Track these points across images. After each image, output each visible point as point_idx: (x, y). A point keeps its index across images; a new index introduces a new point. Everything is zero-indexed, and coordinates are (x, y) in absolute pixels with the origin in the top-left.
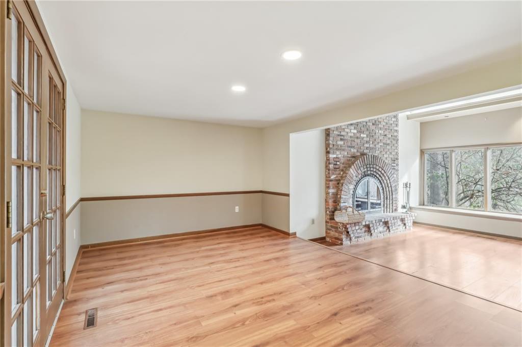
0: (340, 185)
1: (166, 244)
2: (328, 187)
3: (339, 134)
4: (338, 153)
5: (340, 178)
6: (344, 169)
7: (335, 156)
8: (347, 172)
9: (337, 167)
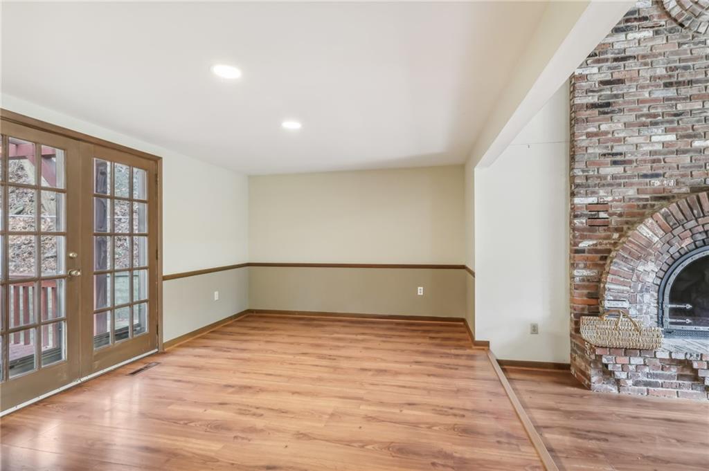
0: (608, 261)
1: (315, 322)
2: (573, 266)
3: (605, 151)
4: (602, 193)
5: (608, 247)
6: (625, 227)
7: (593, 200)
8: (630, 233)
9: (597, 222)
